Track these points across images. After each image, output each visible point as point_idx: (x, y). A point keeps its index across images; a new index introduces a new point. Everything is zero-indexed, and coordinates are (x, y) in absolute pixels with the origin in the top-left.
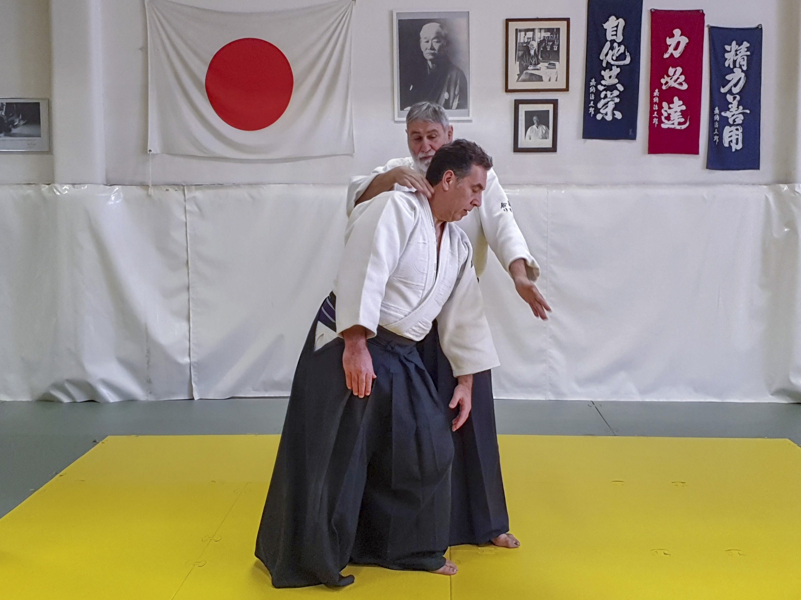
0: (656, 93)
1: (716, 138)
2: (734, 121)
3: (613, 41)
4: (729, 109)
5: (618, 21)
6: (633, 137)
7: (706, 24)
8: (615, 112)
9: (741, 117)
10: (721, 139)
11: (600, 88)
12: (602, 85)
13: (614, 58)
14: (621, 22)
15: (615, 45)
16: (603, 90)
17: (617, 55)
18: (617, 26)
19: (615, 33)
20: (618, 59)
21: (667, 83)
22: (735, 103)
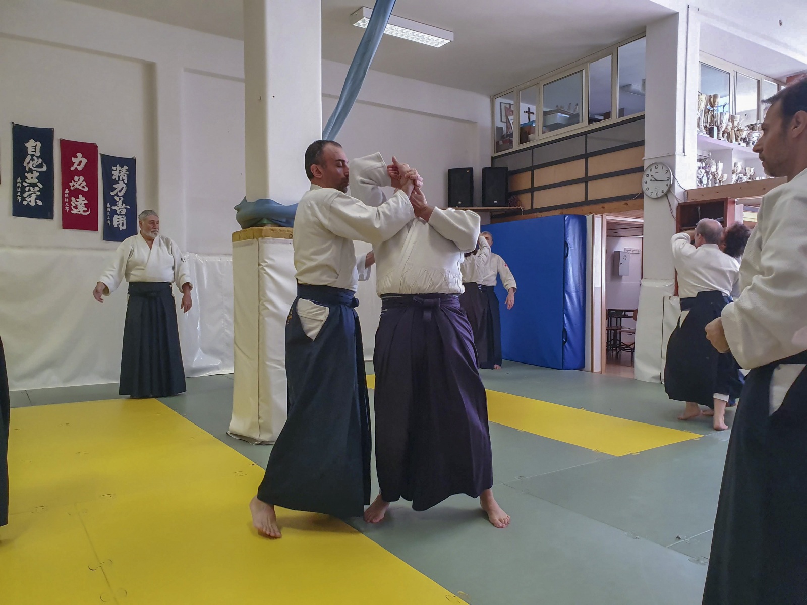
0: (67, 191)
1: (109, 222)
2: (120, 212)
3: (33, 156)
4: (116, 205)
5: (36, 143)
6: (52, 218)
7: (99, 152)
8: (37, 200)
9: (125, 210)
10: (112, 222)
11: (25, 184)
12: (26, 182)
13: (35, 166)
14: (39, 144)
15: (35, 158)
16: (27, 186)
17: (37, 164)
18: (36, 146)
19: (34, 150)
20: (37, 167)
21: (73, 186)
22: (120, 202)
